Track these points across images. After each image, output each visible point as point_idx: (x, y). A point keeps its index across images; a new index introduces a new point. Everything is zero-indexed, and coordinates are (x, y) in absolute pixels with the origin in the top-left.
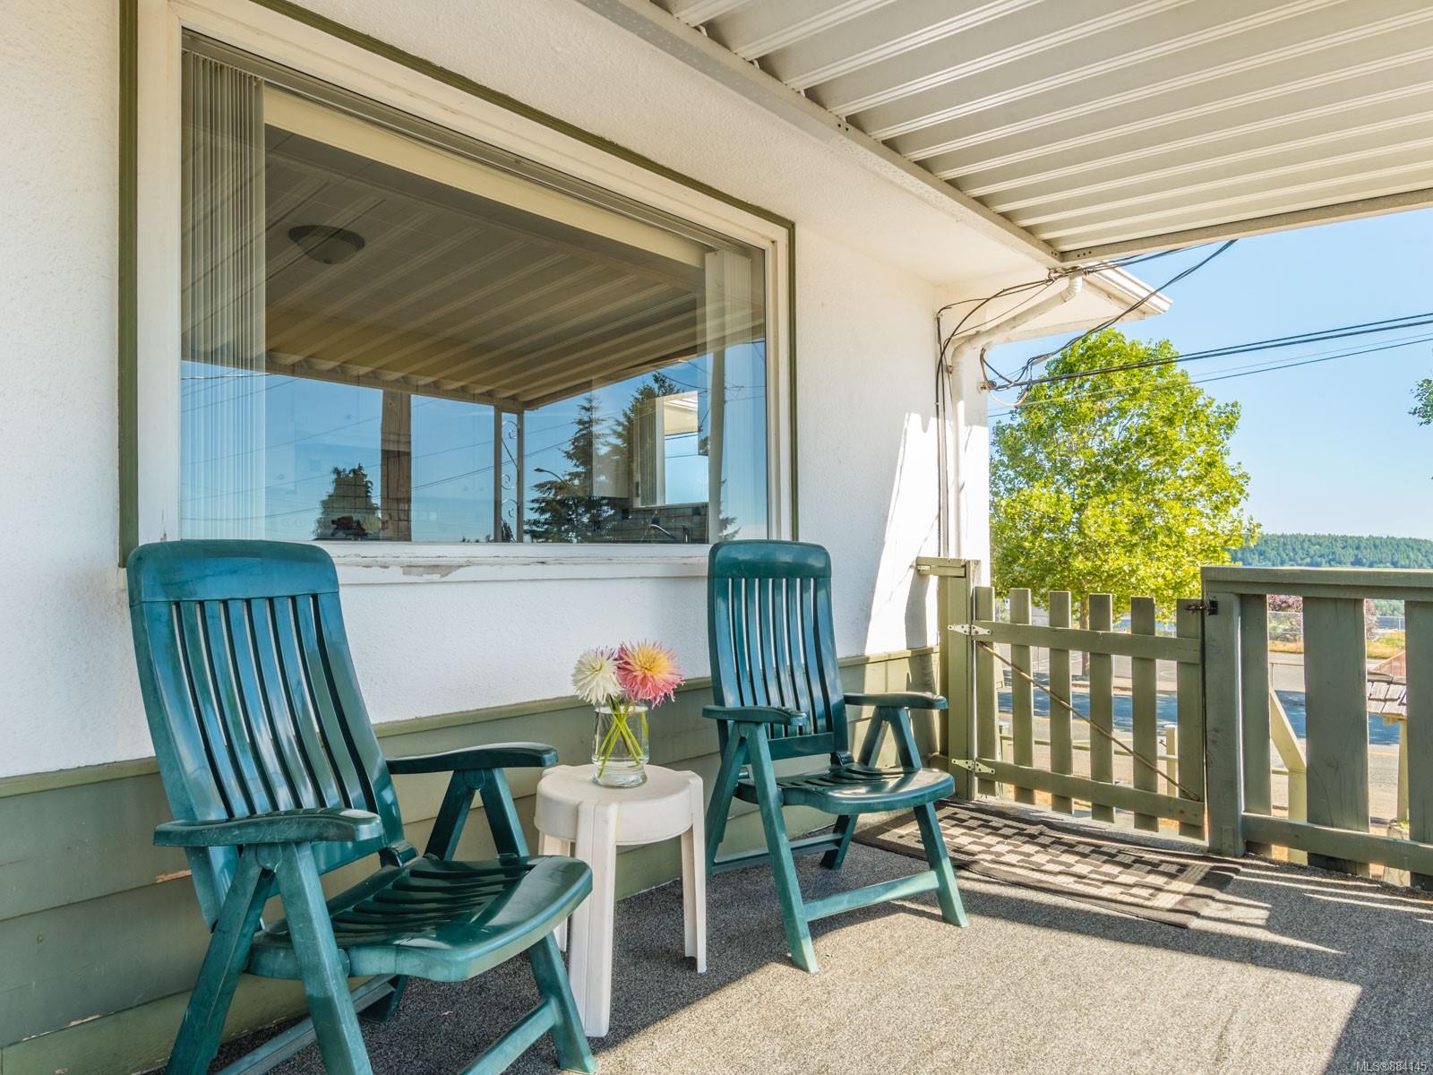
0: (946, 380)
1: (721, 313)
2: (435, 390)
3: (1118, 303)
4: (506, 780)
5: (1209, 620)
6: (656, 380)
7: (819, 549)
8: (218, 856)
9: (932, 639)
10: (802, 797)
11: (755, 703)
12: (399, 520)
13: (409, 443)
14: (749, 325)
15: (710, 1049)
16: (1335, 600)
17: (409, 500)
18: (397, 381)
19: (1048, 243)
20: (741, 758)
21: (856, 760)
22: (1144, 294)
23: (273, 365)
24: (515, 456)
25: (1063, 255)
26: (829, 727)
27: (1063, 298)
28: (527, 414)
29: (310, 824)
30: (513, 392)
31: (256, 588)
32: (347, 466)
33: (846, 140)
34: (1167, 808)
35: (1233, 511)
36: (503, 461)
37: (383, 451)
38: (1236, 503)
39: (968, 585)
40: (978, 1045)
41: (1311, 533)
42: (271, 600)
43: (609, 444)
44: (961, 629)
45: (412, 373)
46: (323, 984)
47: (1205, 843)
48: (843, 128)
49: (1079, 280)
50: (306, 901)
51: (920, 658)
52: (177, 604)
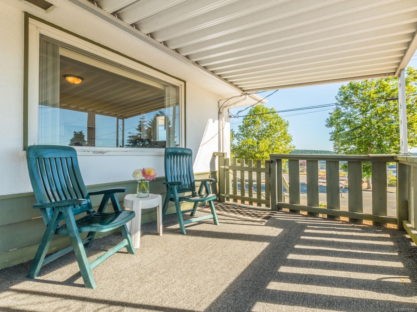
0: (220, 115)
1: (169, 99)
2: (101, 113)
3: (256, 100)
4: (117, 196)
5: (271, 164)
6: (160, 112)
7: (190, 150)
8: (48, 210)
9: (217, 169)
10: (183, 199)
11: (175, 181)
12: (92, 143)
13: (95, 125)
14: (175, 102)
15: (161, 249)
16: (294, 160)
17: (95, 139)
18: (92, 111)
19: (240, 88)
20: (171, 192)
21: (197, 193)
22: (262, 99)
23: (61, 107)
24: (122, 130)
25: (244, 91)
26: (191, 186)
27: (244, 99)
28: (125, 119)
29: (71, 202)
30: (121, 115)
31: (57, 155)
32: (78, 131)
33: (194, 66)
34: (263, 202)
35: (289, 144)
36: (119, 131)
37: (88, 127)
38: (290, 141)
39: (224, 158)
40: (217, 245)
41: (308, 150)
42: (61, 158)
43: (148, 127)
44: (223, 167)
45: (96, 109)
46: (74, 234)
47: (270, 209)
48: (194, 64)
49: (247, 96)
50: (70, 218)
51: (213, 173)
52: (38, 158)
